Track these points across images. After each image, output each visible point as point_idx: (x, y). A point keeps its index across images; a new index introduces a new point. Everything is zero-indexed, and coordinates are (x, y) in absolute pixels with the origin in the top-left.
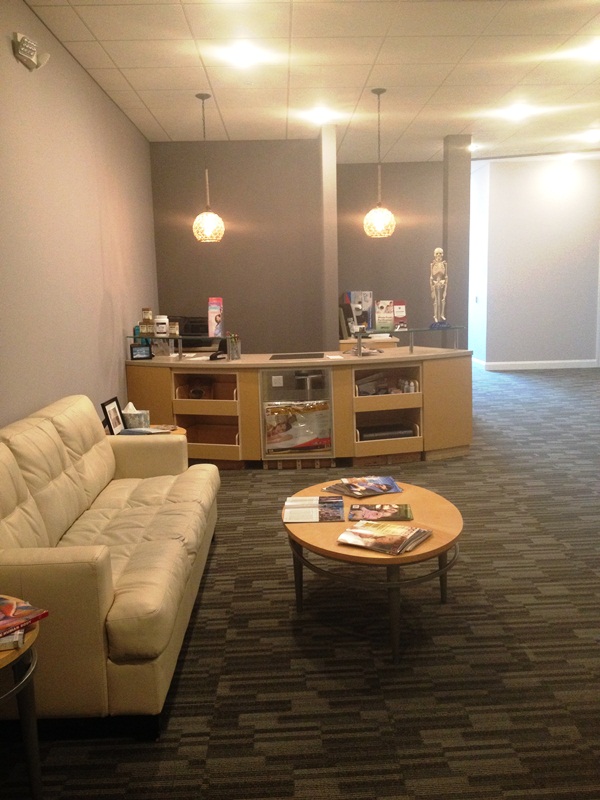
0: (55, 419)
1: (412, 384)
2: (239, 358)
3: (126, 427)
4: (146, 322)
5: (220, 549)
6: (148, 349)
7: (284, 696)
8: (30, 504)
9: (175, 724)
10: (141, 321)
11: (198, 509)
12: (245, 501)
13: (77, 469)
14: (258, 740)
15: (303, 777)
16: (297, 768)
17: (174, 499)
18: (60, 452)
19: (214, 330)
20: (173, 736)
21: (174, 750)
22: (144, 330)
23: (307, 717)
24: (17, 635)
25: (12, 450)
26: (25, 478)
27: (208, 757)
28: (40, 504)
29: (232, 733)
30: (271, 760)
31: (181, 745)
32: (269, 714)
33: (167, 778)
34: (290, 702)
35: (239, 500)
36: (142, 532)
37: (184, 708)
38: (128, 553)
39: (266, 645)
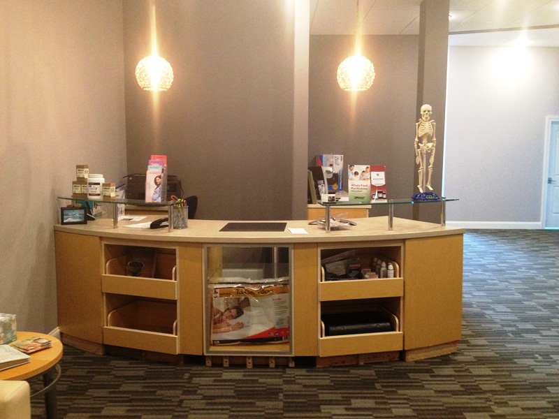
1: (391, 267)
4: (81, 181)
6: (83, 212)
10: (75, 180)
19: (152, 194)
22: (78, 191)
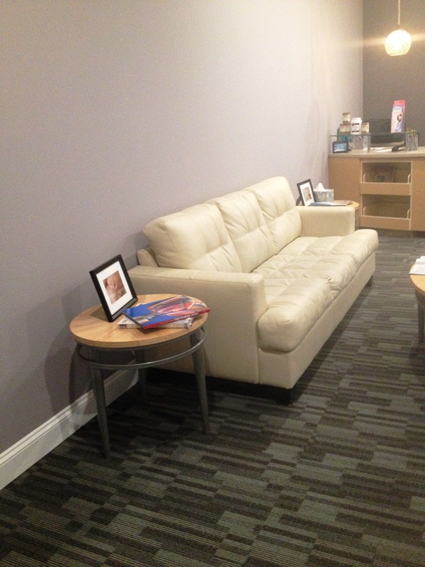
0: (257, 192)
2: (416, 149)
3: (315, 201)
4: (346, 124)
5: (373, 293)
6: (345, 144)
7: (386, 396)
8: (230, 246)
9: (304, 398)
10: (342, 123)
11: (349, 260)
12: (405, 261)
13: (269, 227)
14: (357, 420)
15: (382, 451)
16: (380, 444)
17: (334, 252)
18: (256, 214)
19: (396, 127)
20: (300, 405)
21: (299, 414)
22: (343, 130)
23: (400, 414)
24: (188, 321)
25: (220, 210)
26: (228, 229)
27: (320, 423)
28: (237, 247)
29: (342, 412)
30: (363, 434)
31: (305, 412)
32: (372, 406)
33: (288, 430)
34: (391, 401)
35: (401, 259)
36: (304, 272)
37: (313, 390)
38: (288, 284)
39: (387, 361)
